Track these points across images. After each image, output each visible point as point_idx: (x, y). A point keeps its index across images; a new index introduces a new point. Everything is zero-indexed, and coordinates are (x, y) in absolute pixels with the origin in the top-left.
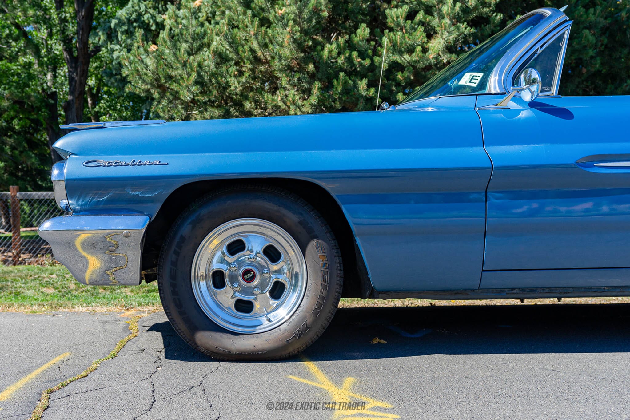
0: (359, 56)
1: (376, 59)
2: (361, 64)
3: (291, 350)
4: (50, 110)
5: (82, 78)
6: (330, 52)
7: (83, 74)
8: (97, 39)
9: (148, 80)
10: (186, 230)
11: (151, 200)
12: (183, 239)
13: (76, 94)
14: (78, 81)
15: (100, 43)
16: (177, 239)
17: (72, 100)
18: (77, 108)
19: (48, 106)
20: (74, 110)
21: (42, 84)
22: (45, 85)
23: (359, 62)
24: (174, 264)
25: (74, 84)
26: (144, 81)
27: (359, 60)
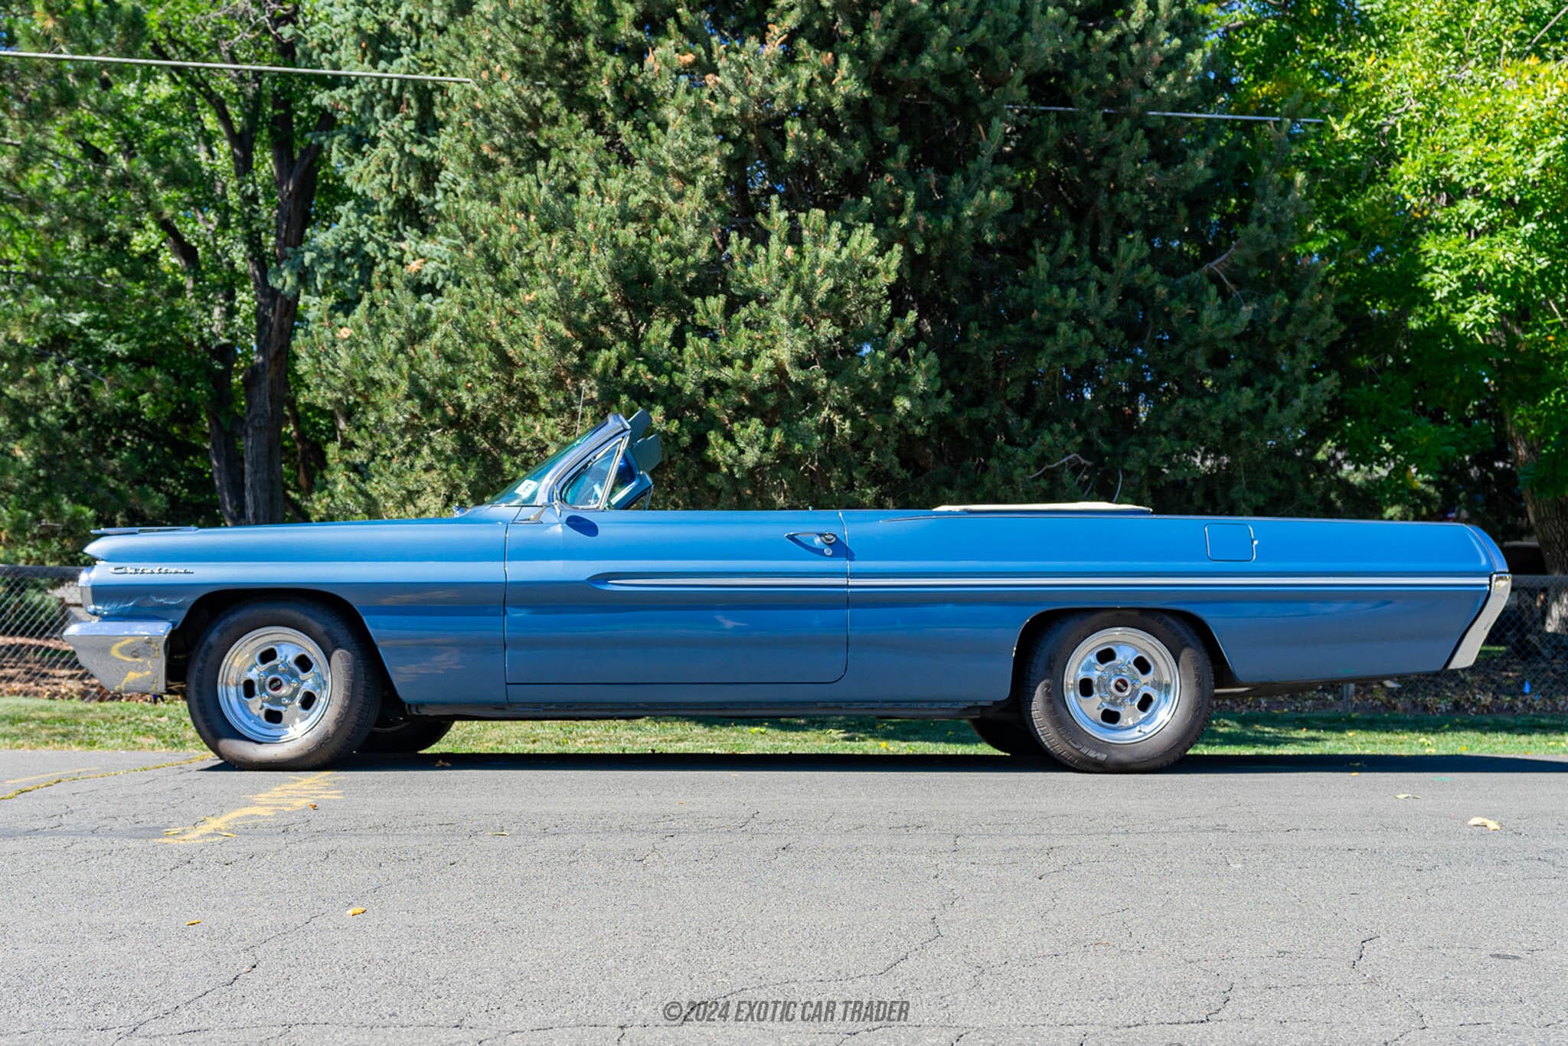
0: (649, 370)
1: (677, 376)
2: (655, 383)
3: (312, 759)
4: (215, 386)
5: (285, 320)
6: (607, 362)
7: (287, 311)
8: (280, 281)
9: (337, 383)
10: (214, 637)
11: (178, 607)
12: (210, 647)
13: (272, 352)
14: (275, 326)
15: (286, 289)
16: (205, 647)
17: (263, 365)
18: (272, 383)
19: (210, 373)
20: (265, 385)
21: (200, 328)
22: (206, 330)
23: (651, 380)
24: (201, 671)
25: (267, 329)
26: (329, 387)
27: (650, 376)
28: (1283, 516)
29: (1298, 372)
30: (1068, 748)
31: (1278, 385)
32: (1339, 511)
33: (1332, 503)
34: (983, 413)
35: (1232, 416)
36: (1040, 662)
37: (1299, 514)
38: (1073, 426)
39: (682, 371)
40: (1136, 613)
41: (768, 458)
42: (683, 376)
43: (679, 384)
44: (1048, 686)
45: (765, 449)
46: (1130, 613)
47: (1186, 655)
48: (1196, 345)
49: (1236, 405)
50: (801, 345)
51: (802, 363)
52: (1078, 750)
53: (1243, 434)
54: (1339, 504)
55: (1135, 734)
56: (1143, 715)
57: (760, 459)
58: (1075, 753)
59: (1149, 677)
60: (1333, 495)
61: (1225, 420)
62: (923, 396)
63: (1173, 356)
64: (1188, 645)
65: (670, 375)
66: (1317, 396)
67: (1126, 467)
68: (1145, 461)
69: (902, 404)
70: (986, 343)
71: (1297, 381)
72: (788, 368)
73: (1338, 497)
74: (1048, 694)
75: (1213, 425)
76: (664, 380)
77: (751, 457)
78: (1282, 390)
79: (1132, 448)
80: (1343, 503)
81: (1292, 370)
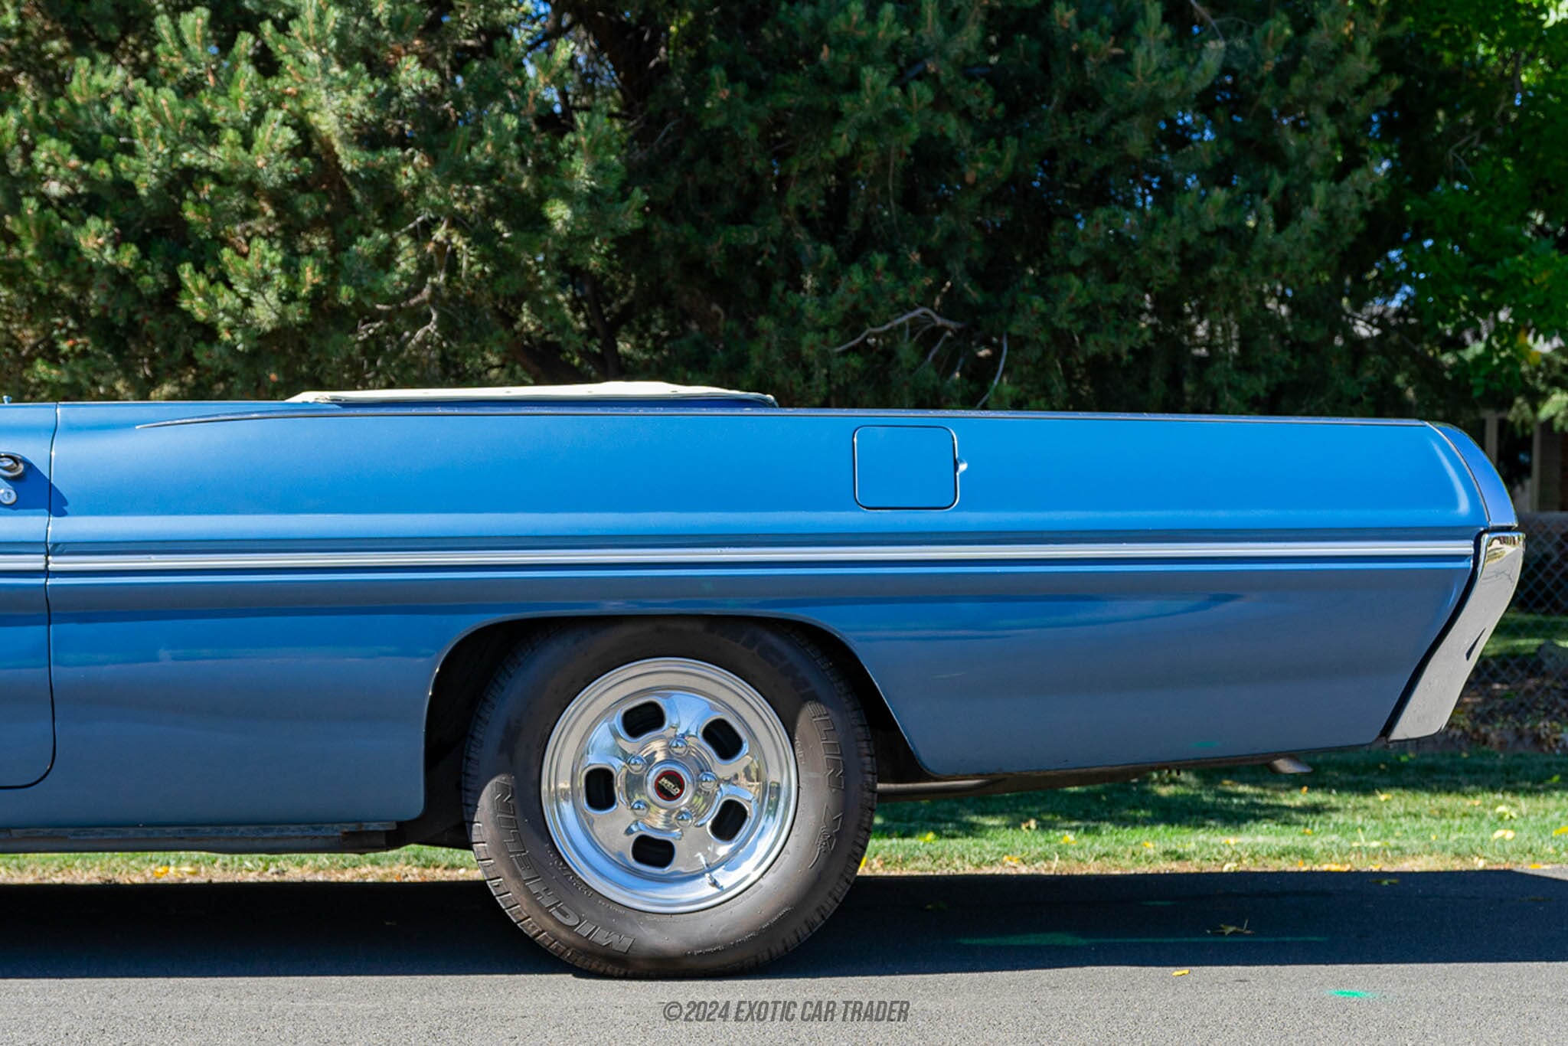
28: (1309, 414)
29: (1312, 160)
30: (549, 924)
31: (1277, 183)
32: (1409, 404)
33: (1399, 392)
34: (750, 236)
35: (1192, 237)
36: (490, 734)
37: (1336, 412)
38: (916, 257)
39: (130, 150)
40: (700, 627)
41: (296, 314)
42: (134, 162)
43: (129, 176)
44: (504, 789)
45: (289, 297)
46: (687, 626)
47: (809, 717)
48: (1132, 113)
49: (1197, 216)
50: (356, 102)
51: (370, 137)
52: (570, 928)
53: (1216, 271)
54: (1410, 393)
55: (702, 890)
56: (724, 849)
57: (282, 316)
58: (563, 934)
59: (737, 765)
60: (1399, 380)
61: (1184, 246)
62: (594, 198)
63: (1090, 132)
64: (813, 697)
65: (110, 161)
66: (1344, 202)
67: (1014, 330)
68: (1044, 318)
69: (559, 212)
70: (747, 108)
71: (1310, 177)
72: (338, 148)
73: (1409, 383)
74: (503, 807)
75: (1162, 256)
76: (102, 169)
77: (265, 312)
78: (1285, 191)
79: (1021, 298)
80: (1417, 392)
81: (1303, 154)
